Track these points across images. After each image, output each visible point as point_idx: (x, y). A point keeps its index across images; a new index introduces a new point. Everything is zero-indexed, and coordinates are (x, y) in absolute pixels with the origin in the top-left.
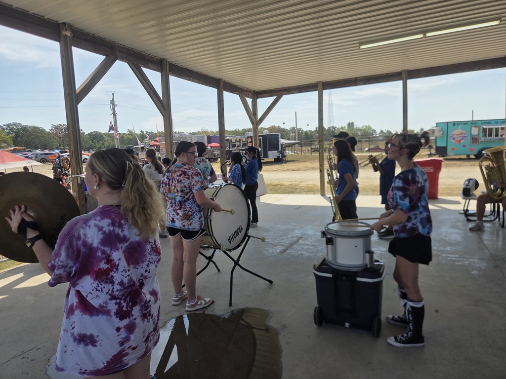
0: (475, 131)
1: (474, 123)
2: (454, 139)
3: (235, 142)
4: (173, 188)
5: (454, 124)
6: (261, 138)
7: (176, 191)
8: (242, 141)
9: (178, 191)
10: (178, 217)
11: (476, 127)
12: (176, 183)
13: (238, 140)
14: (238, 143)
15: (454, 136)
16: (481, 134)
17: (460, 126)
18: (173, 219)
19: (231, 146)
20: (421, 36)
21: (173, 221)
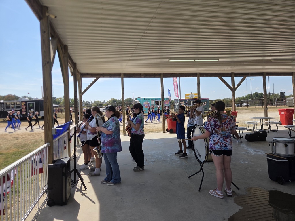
0: (153, 103)
1: (152, 99)
2: (145, 106)
3: (10, 105)
4: (226, 128)
5: (145, 99)
6: (34, 102)
7: (227, 130)
8: (17, 104)
9: (228, 130)
10: (229, 143)
11: (153, 101)
12: (228, 125)
13: (13, 103)
14: (13, 105)
15: (145, 105)
16: (155, 104)
17: (147, 100)
18: (225, 145)
19: (5, 108)
20: (193, 61)
21: (226, 146)
